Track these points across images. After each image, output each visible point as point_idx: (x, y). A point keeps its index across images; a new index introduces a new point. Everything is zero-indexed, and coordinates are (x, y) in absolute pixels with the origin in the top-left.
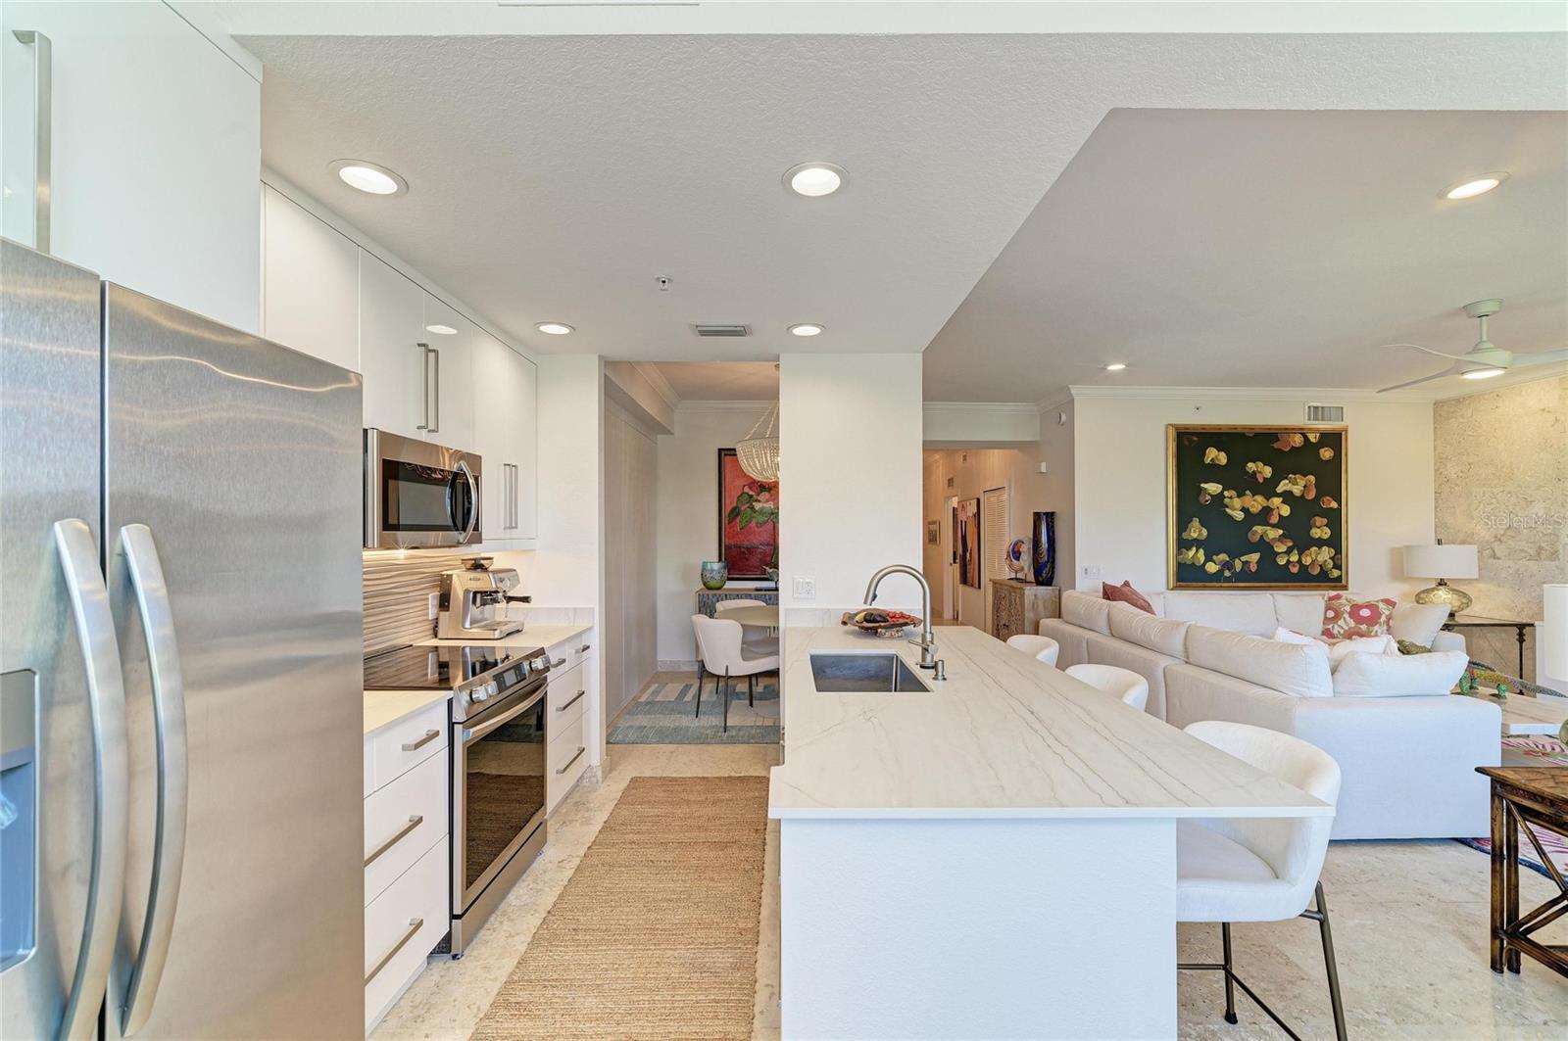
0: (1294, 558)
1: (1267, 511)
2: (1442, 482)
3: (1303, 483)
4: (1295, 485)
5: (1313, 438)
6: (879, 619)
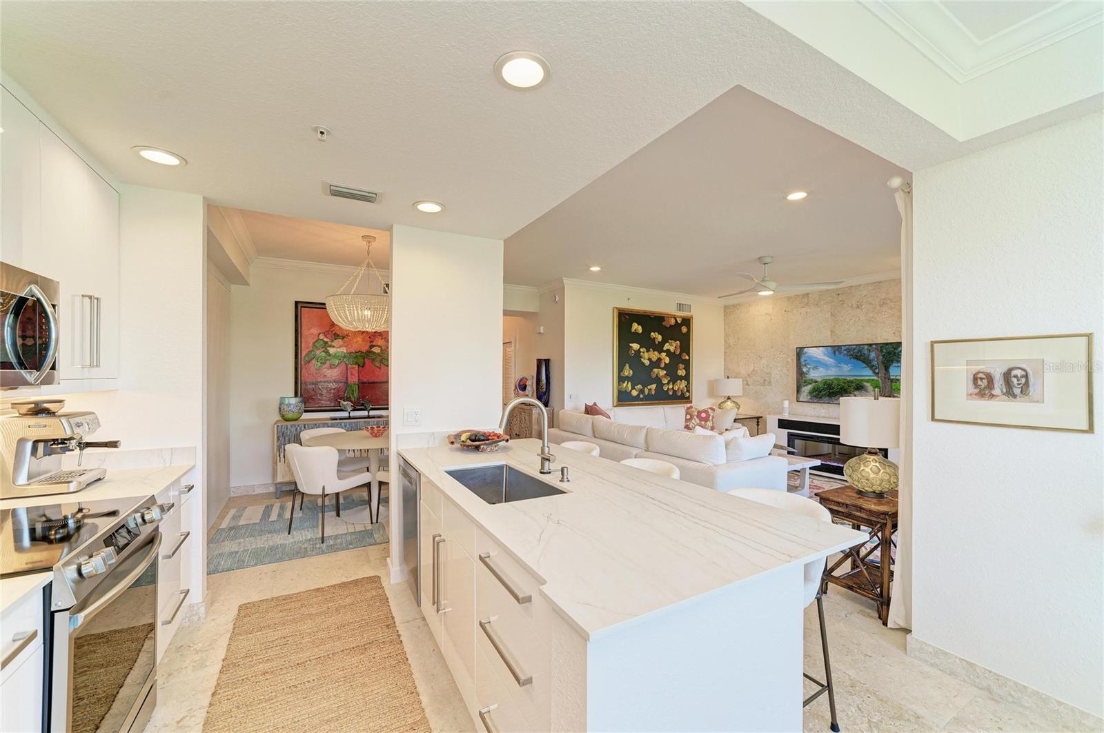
0: (671, 387)
1: (659, 360)
2: (727, 346)
3: (674, 345)
4: (672, 346)
5: (679, 321)
6: (482, 438)
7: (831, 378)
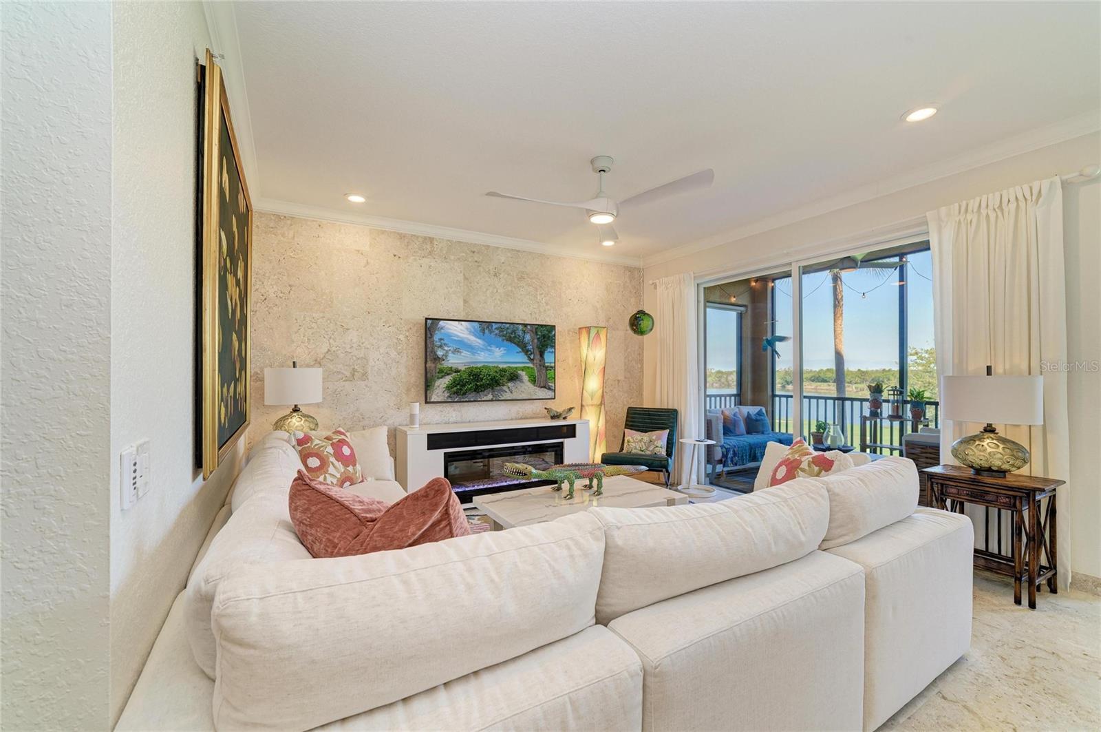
0: (239, 389)
7: (480, 365)
